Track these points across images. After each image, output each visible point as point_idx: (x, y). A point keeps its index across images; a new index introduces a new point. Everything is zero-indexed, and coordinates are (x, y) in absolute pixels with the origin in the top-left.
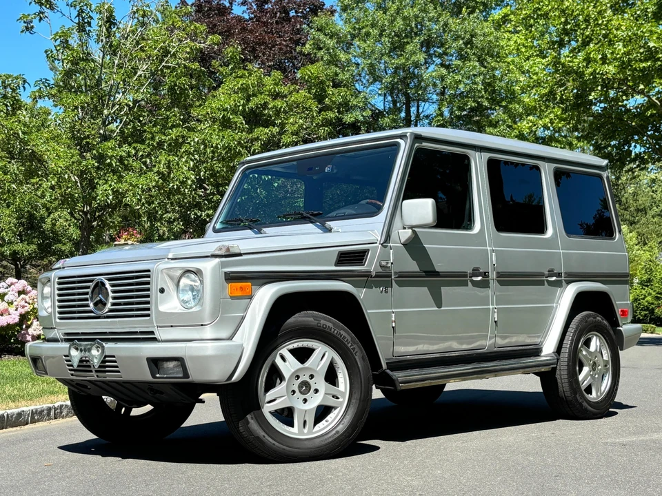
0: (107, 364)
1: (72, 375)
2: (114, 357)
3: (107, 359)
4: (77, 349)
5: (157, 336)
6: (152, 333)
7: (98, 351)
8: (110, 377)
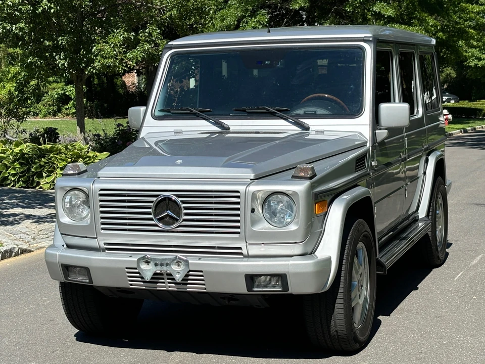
0: (190, 277)
1: (131, 285)
2: (202, 271)
3: (191, 273)
4: (148, 262)
5: (244, 251)
6: (240, 248)
7: (179, 265)
8: (191, 288)
